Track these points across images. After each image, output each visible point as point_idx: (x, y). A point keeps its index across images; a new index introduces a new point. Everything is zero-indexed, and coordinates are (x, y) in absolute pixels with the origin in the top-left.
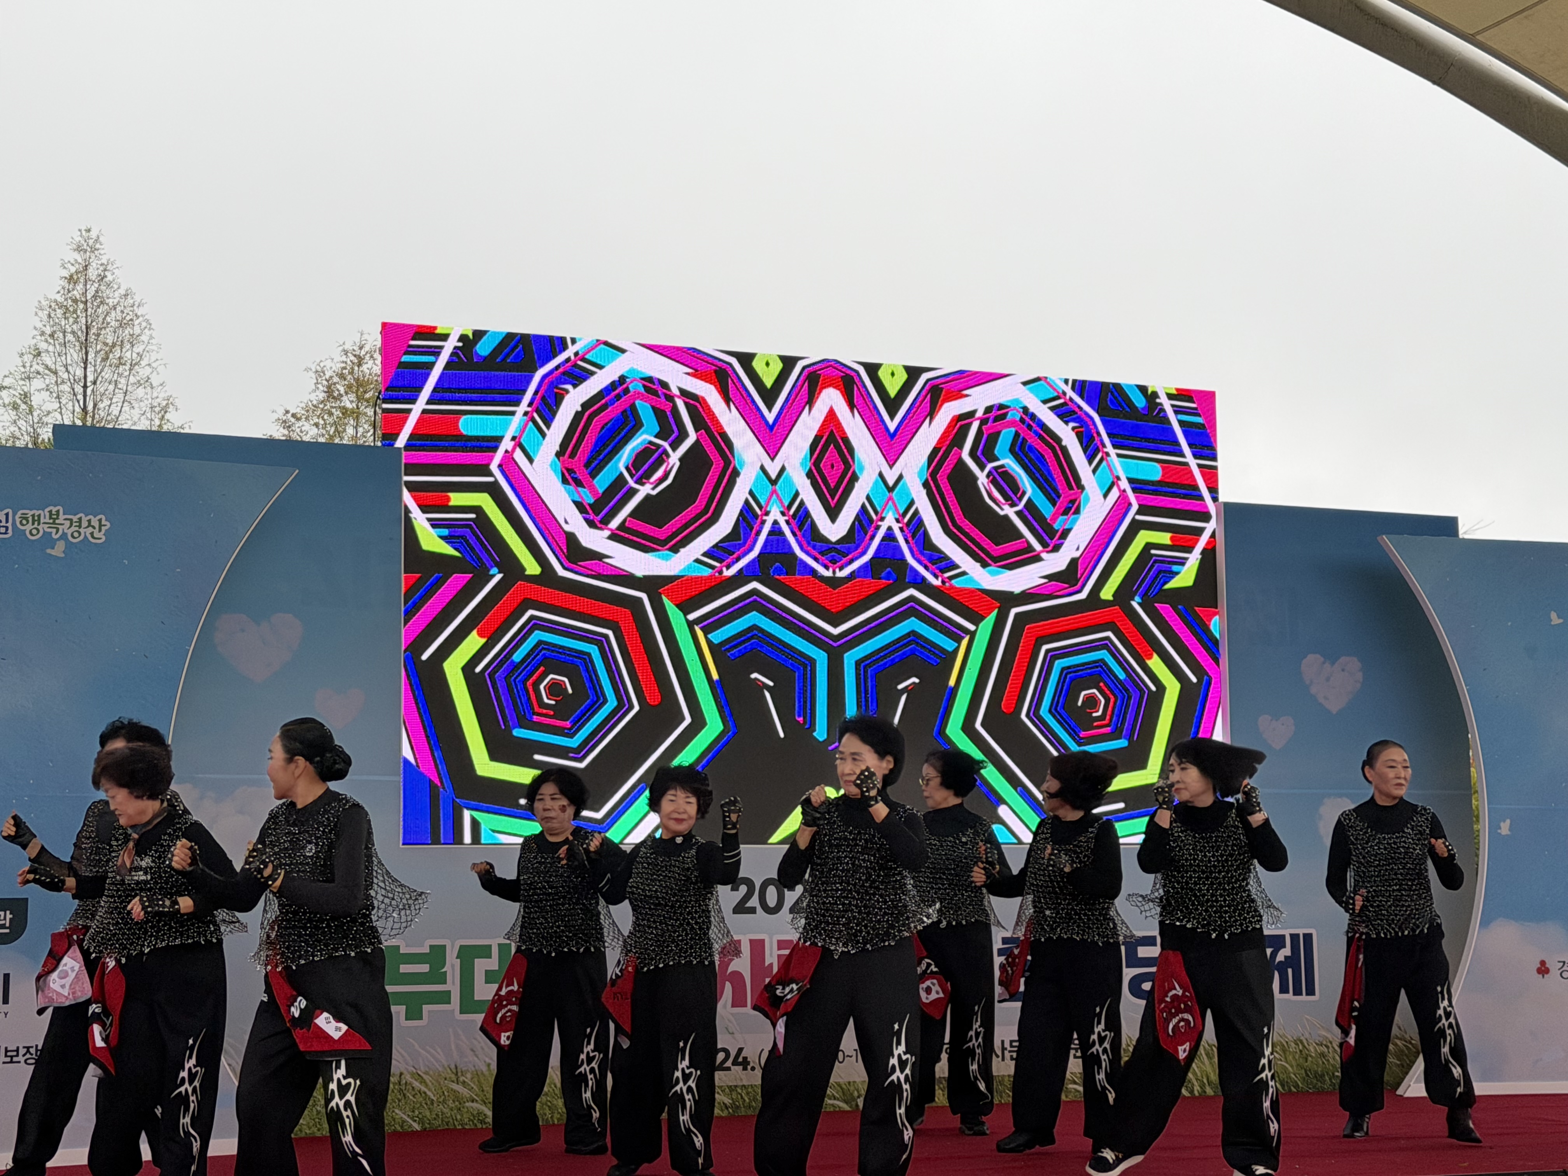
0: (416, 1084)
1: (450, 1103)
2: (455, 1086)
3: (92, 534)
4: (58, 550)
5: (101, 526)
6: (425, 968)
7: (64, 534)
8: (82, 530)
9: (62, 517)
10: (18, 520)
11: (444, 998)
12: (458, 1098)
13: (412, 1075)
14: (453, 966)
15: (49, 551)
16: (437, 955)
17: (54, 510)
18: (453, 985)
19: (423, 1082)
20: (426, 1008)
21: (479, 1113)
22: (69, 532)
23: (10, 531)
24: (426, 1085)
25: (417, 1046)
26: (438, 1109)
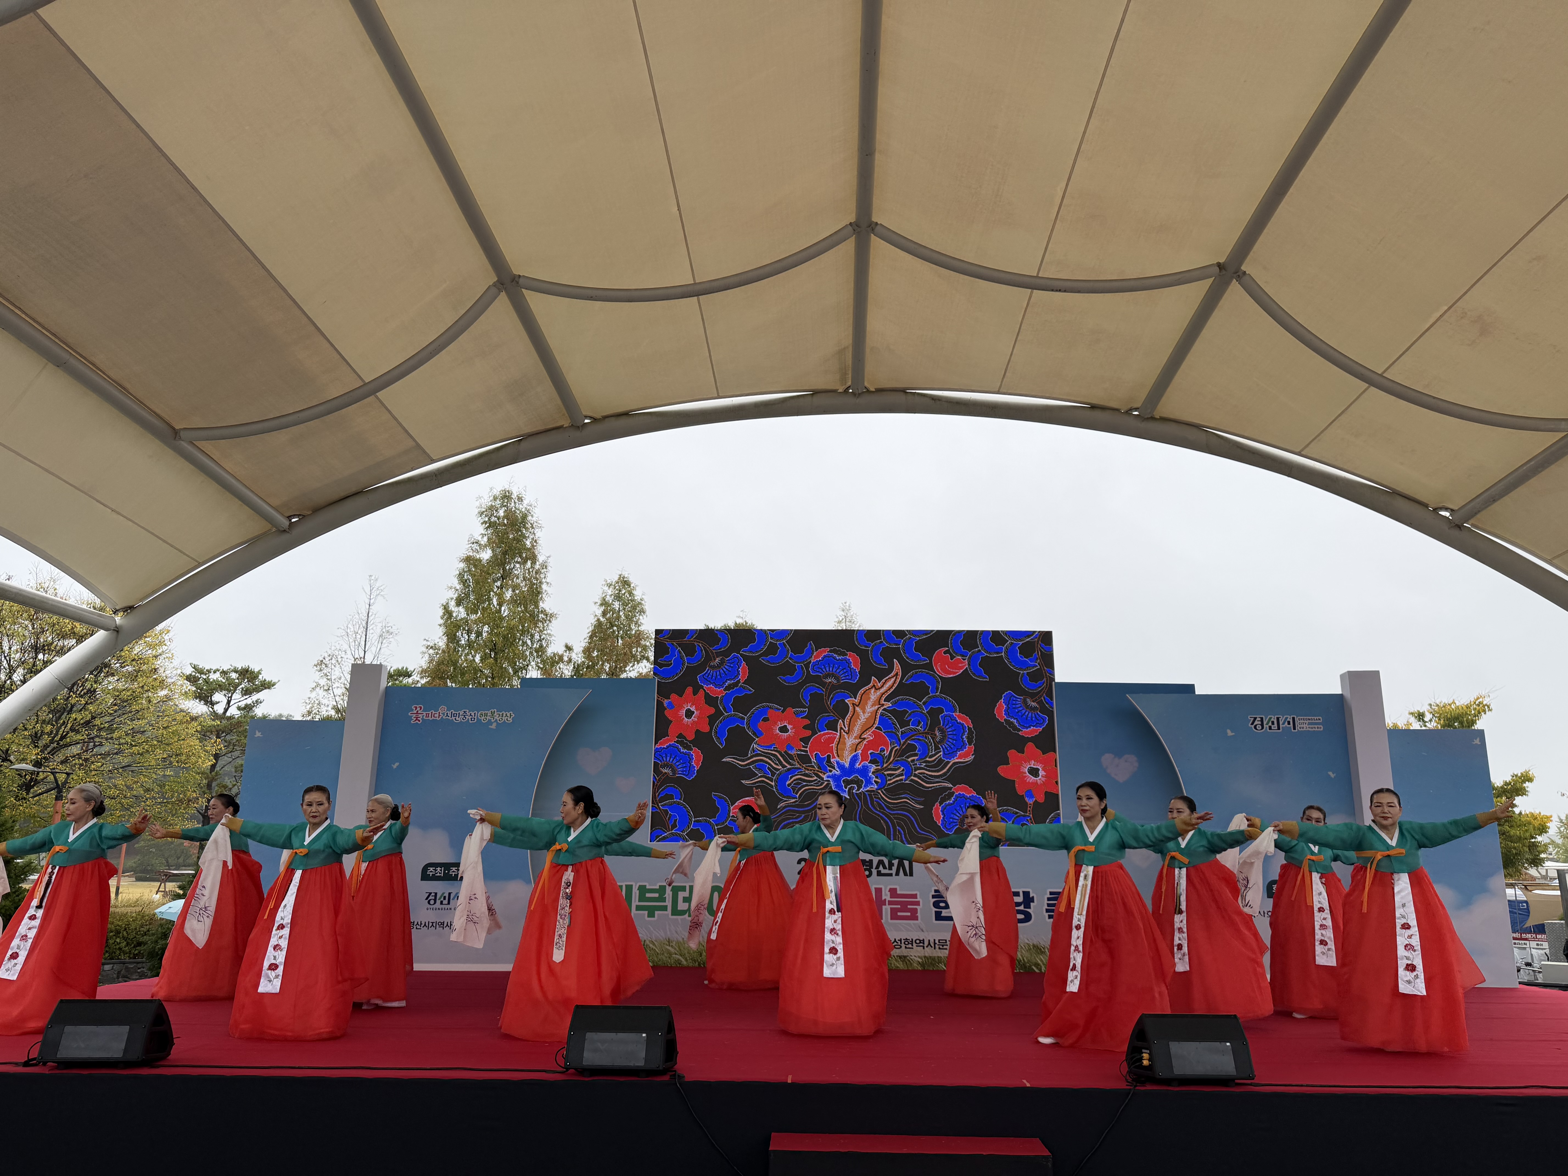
1: (666, 954)
2: (668, 947)
3: (507, 719)
4: (494, 726)
5: (511, 716)
6: (657, 895)
7: (496, 720)
8: (503, 718)
9: (496, 713)
10: (479, 715)
11: (665, 908)
12: (670, 954)
14: (669, 895)
15: (490, 727)
16: (662, 890)
17: (493, 710)
18: (669, 903)
19: (654, 944)
20: (656, 913)
21: (679, 960)
22: (498, 719)
23: (476, 720)
24: (656, 947)
25: (652, 929)
26: (660, 957)
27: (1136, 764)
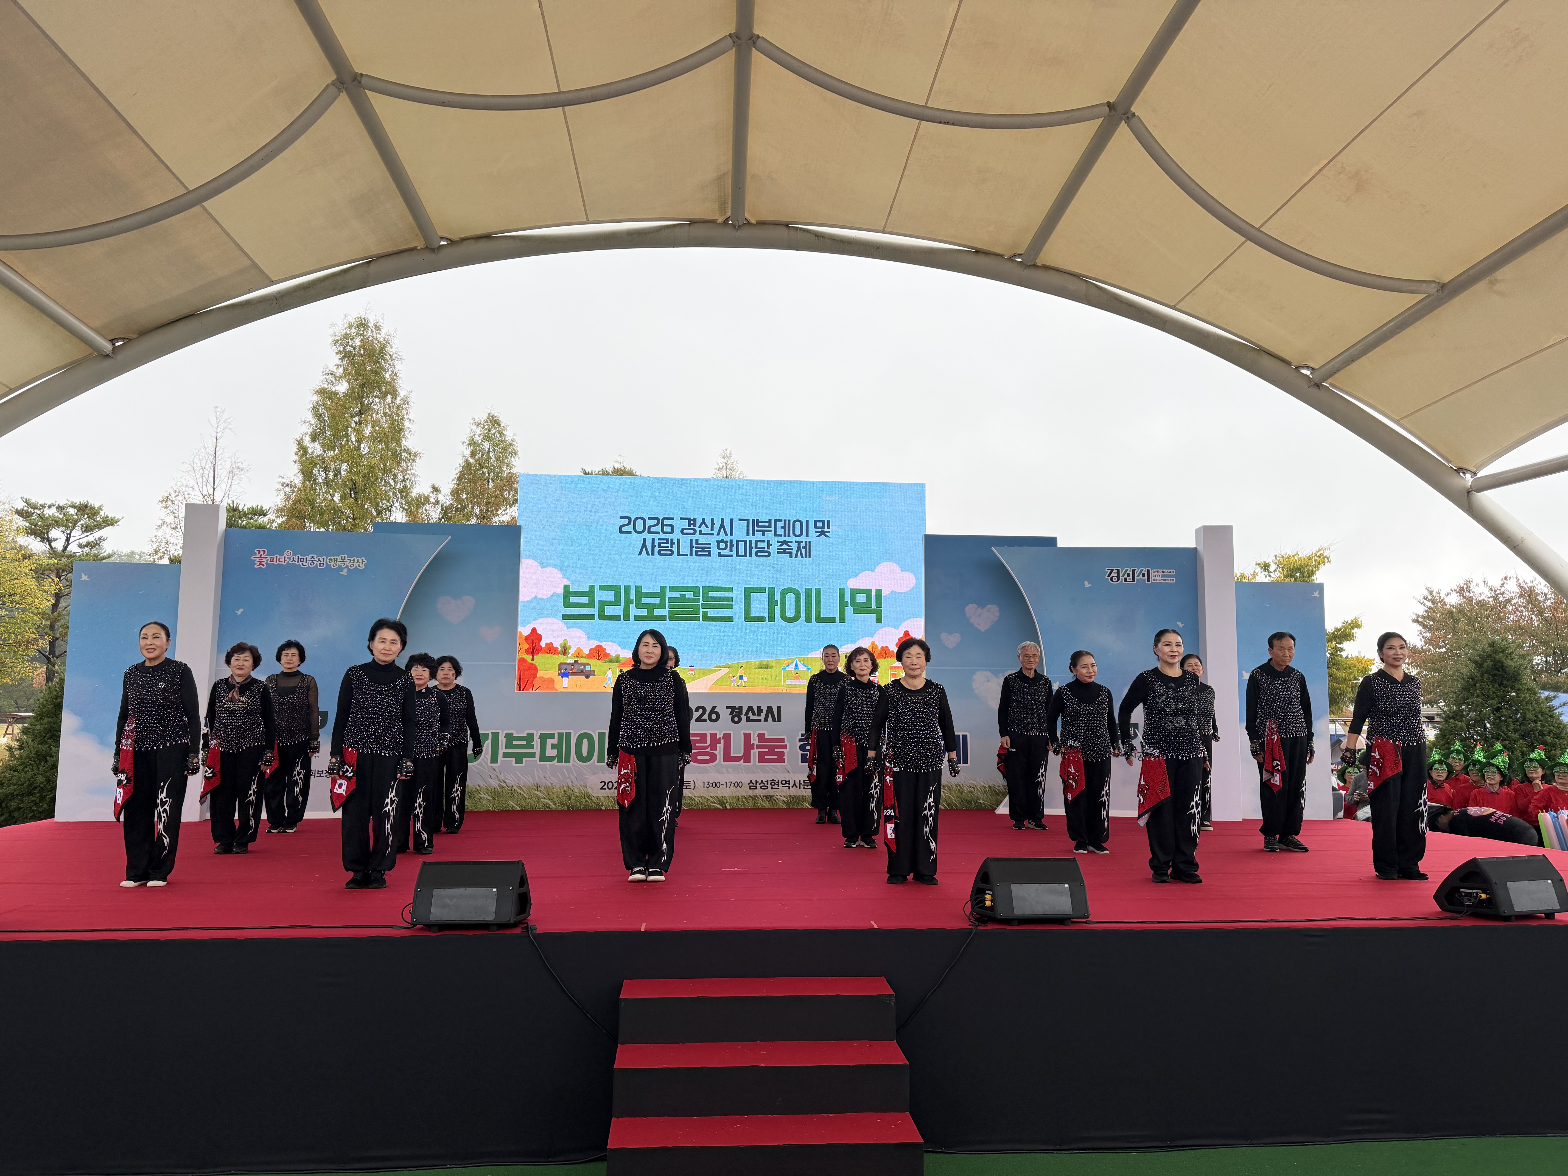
0: (519, 791)
1: (534, 799)
2: (536, 792)
3: (359, 565)
5: (363, 562)
6: (524, 742)
9: (346, 558)
11: (533, 755)
12: (539, 798)
13: (517, 787)
14: (537, 741)
15: (340, 573)
16: (530, 737)
18: (537, 750)
19: (522, 790)
20: (524, 759)
21: (547, 804)
22: (349, 565)
24: (524, 792)
25: (520, 775)
26: (528, 801)
27: (998, 614)
